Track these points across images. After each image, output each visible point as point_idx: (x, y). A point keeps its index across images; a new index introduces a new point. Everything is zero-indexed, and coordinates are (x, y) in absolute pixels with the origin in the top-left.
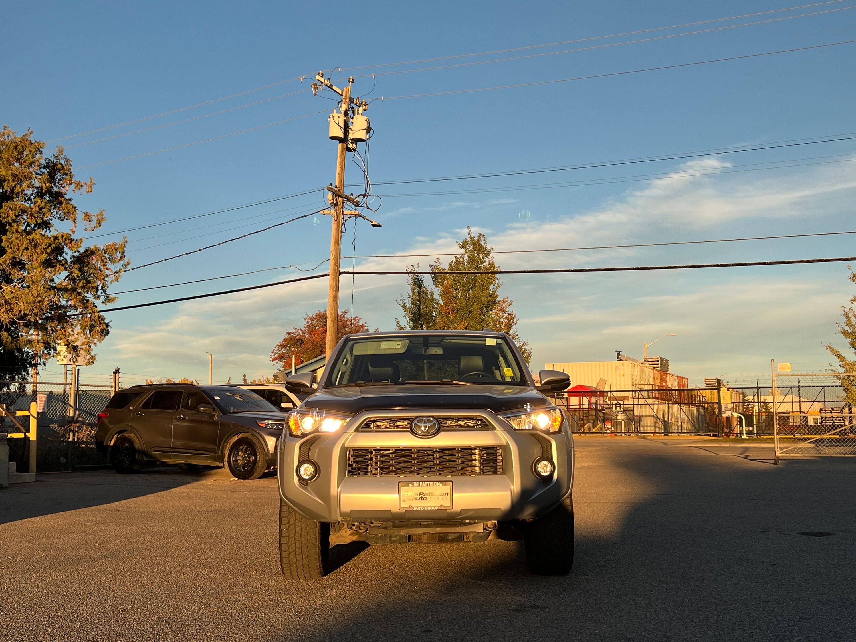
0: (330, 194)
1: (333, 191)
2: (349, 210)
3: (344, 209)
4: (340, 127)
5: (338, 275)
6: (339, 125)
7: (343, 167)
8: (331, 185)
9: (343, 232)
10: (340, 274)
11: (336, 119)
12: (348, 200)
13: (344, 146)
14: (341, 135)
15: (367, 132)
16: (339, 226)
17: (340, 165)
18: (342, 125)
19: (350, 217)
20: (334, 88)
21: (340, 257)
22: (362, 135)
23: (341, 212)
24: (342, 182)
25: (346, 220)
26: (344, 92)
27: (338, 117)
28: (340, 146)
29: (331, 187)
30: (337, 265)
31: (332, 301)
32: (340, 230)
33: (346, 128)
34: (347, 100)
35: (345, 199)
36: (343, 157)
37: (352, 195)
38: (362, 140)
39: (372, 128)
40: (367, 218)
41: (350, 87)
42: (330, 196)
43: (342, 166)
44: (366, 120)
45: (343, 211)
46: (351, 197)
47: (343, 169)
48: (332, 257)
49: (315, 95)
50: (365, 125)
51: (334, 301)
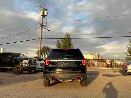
2: (44, 27)
9: (42, 31)
17: (42, 20)
22: (46, 15)
27: (42, 11)
28: (42, 16)
29: (40, 23)
30: (41, 37)
33: (43, 13)
37: (44, 25)
38: (46, 16)
44: (47, 12)
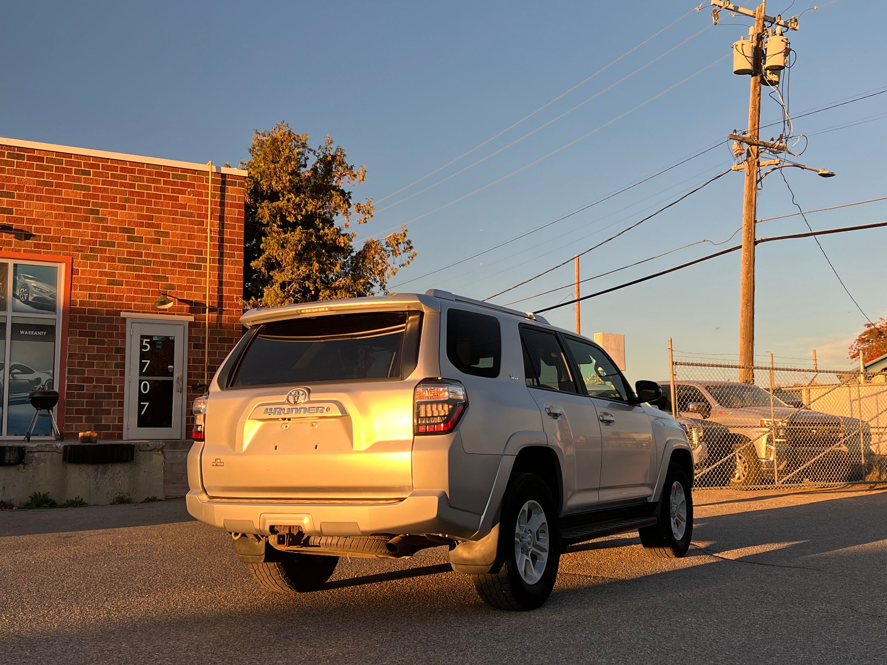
0: (735, 143)
1: (739, 138)
3: (760, 158)
4: (746, 56)
5: (752, 244)
6: (744, 55)
7: (757, 107)
8: (735, 131)
9: (759, 189)
10: (756, 243)
11: (739, 48)
12: (765, 146)
13: (757, 80)
14: (749, 67)
15: (785, 56)
16: (753, 182)
17: (753, 104)
18: (749, 52)
19: (773, 170)
20: (741, 10)
21: (755, 222)
22: (779, 61)
23: (756, 164)
24: (755, 125)
25: (766, 174)
26: (757, 13)
27: (743, 45)
28: (752, 80)
29: (734, 134)
30: (752, 231)
31: (745, 278)
32: (754, 186)
33: (758, 56)
34: (760, 21)
35: (760, 147)
36: (758, 93)
37: (772, 140)
38: (781, 68)
39: (791, 50)
40: (806, 167)
41: (764, 4)
42: (735, 144)
43: (755, 105)
44: (782, 41)
45: (758, 163)
46: (772, 142)
47: (758, 110)
48: (744, 222)
49: (716, 24)
50: (782, 47)
51: (747, 278)
